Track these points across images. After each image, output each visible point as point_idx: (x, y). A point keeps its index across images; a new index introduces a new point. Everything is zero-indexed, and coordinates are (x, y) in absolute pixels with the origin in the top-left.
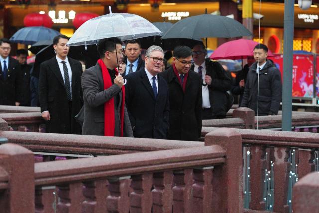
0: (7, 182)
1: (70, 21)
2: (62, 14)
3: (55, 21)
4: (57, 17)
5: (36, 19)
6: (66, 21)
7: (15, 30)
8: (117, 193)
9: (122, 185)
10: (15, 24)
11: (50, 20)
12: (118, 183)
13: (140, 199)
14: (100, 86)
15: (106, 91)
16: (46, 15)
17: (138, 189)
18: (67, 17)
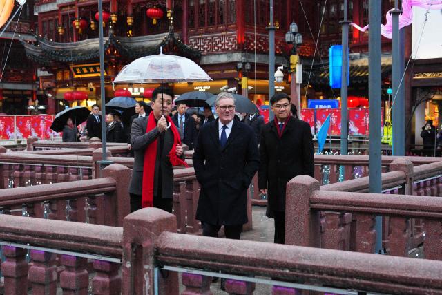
0: (115, 186)
1: (141, 93)
2: (136, 89)
3: (133, 94)
4: (133, 91)
5: (122, 93)
6: (138, 94)
7: (110, 99)
8: (179, 192)
9: (182, 187)
10: (110, 96)
11: (130, 93)
12: (179, 185)
13: (192, 195)
14: (143, 131)
15: (146, 134)
16: (127, 90)
17: (191, 189)
18: (139, 91)
